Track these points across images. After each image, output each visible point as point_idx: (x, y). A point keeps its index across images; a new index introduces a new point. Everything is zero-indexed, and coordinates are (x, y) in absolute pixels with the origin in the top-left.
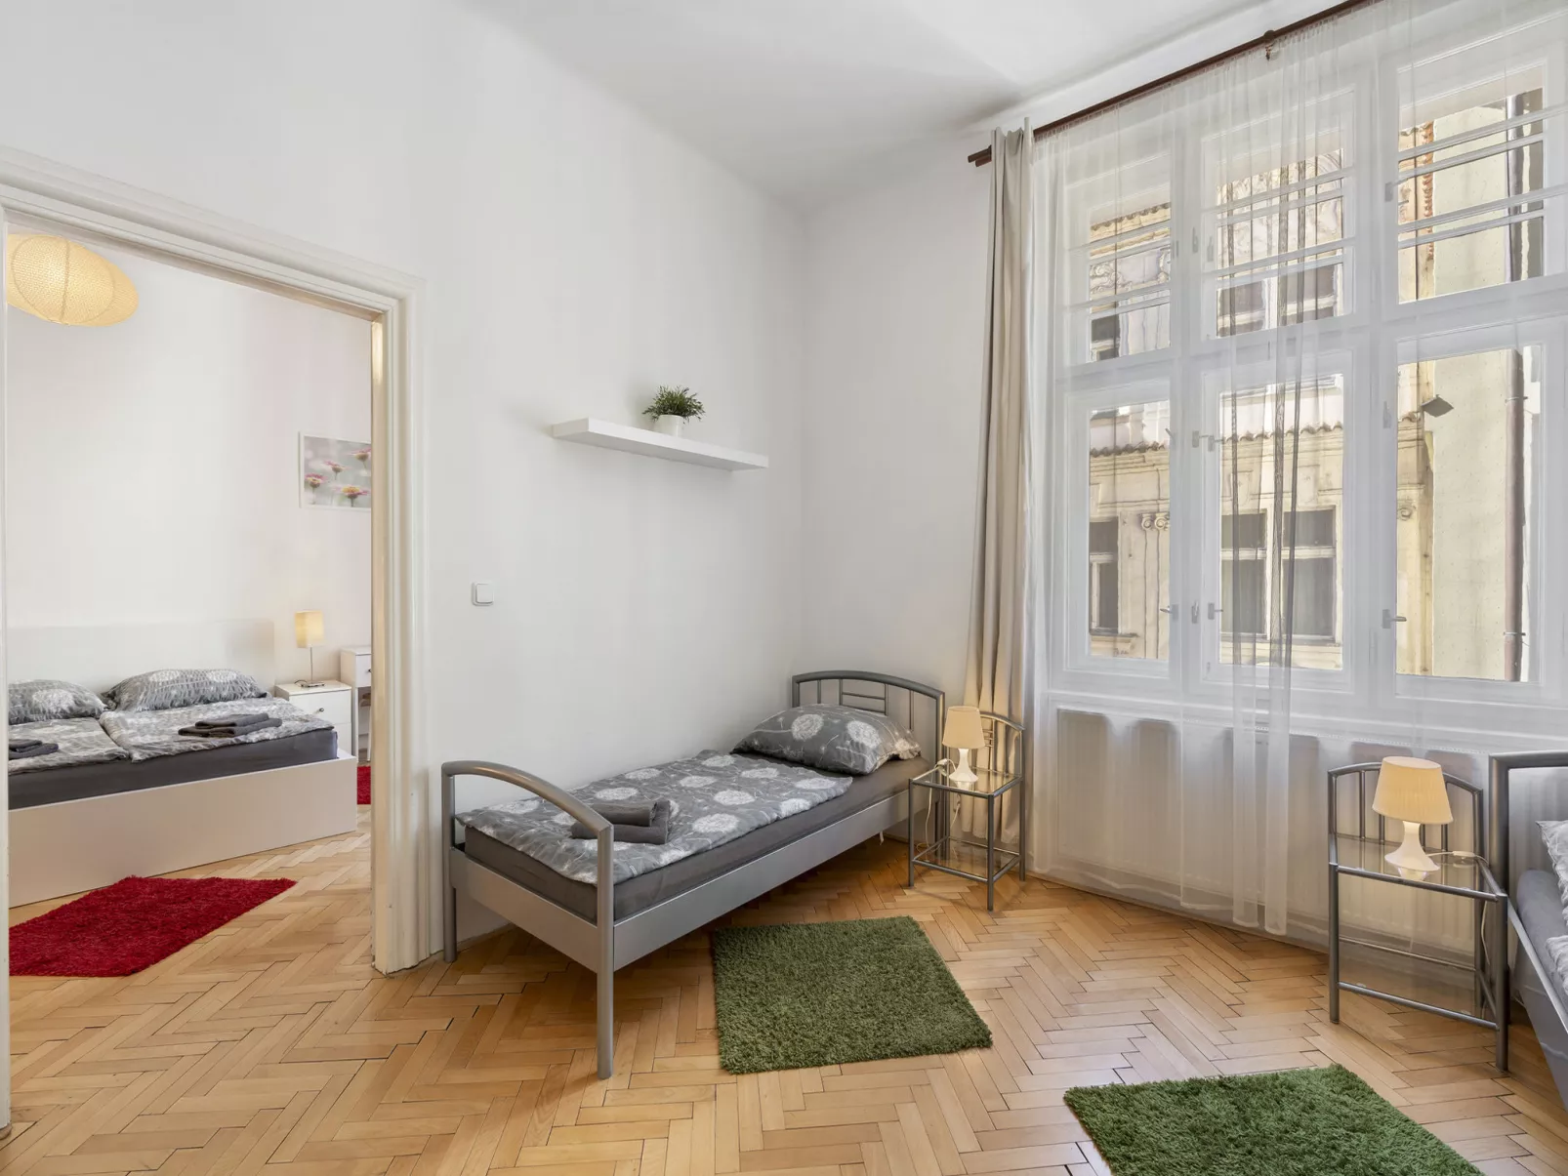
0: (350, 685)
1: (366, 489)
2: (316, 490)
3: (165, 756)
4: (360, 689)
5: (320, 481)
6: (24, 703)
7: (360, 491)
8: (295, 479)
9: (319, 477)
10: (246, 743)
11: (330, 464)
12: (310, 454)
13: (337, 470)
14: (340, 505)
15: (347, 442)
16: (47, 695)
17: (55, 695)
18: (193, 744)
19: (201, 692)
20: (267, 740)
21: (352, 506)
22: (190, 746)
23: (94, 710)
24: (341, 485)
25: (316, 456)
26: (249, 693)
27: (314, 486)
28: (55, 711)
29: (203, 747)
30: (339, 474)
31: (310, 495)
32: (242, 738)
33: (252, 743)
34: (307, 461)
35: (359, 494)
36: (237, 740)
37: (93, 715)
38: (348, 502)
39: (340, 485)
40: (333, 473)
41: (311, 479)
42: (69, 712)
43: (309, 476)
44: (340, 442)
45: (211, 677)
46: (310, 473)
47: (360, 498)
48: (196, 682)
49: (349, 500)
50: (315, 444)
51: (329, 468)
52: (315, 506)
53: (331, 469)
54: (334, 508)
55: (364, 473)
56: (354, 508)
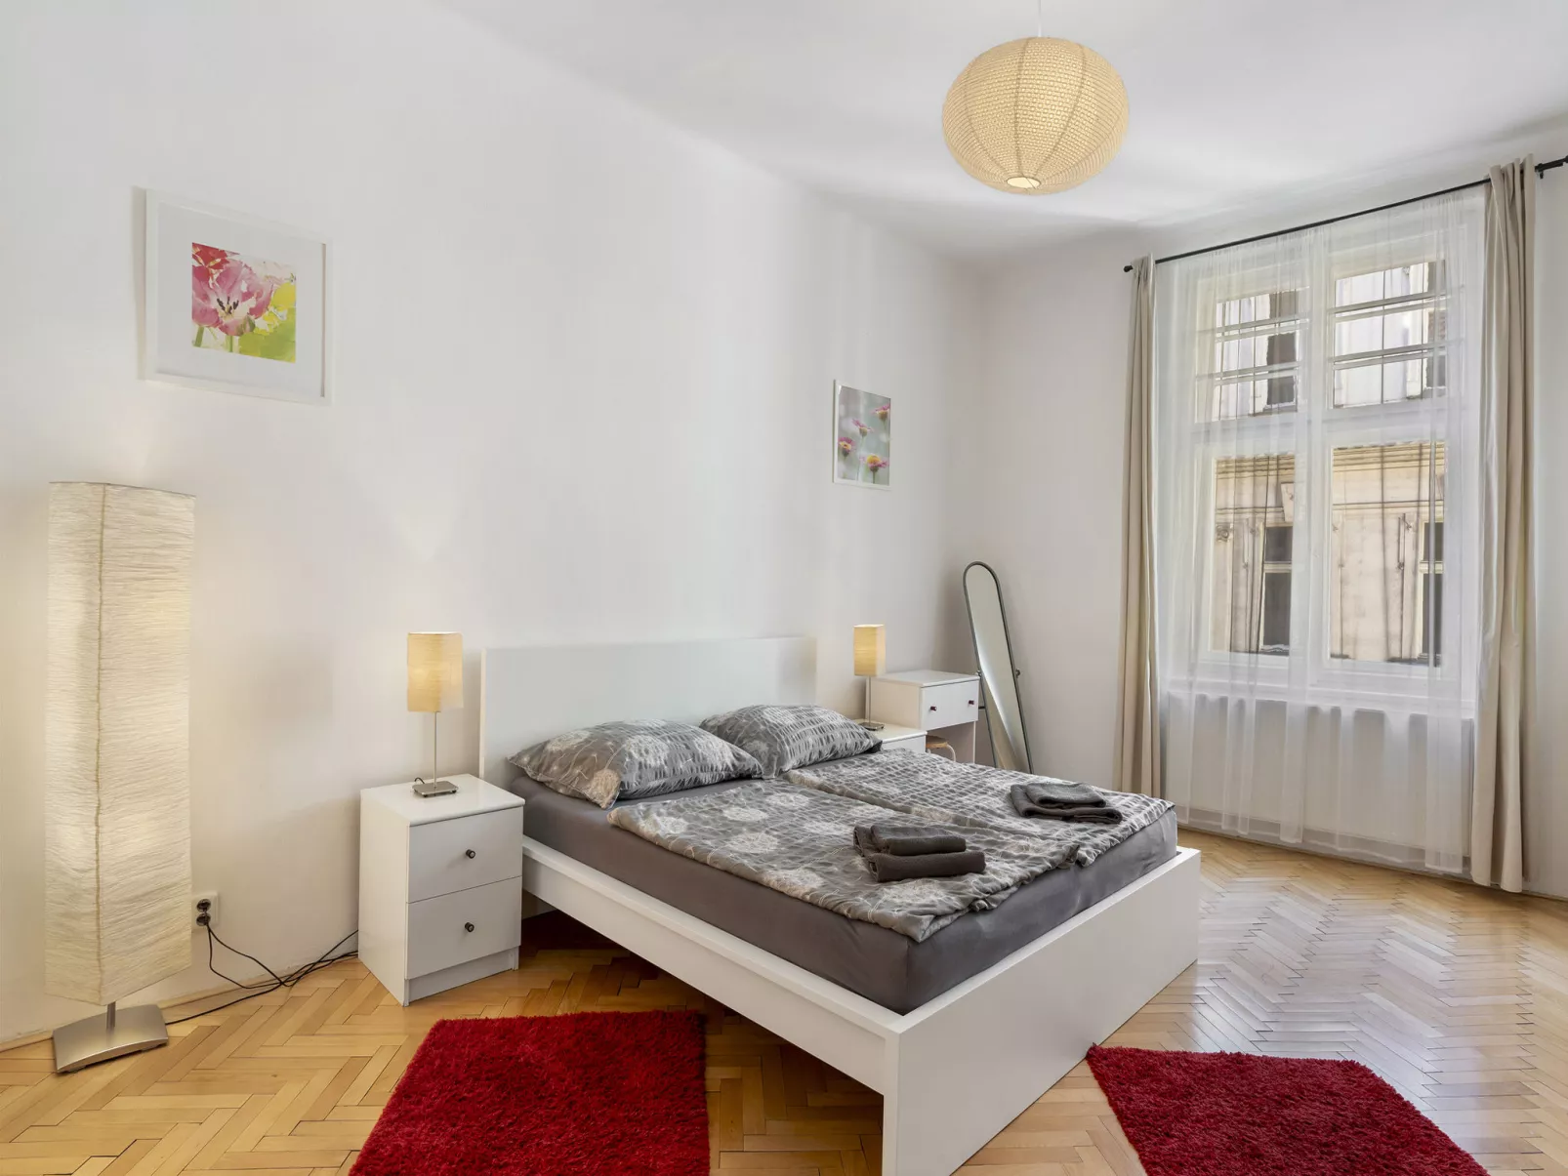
1: (885, 460)
2: (847, 458)
5: (849, 447)
6: (693, 757)
7: (881, 462)
8: (829, 446)
9: (849, 442)
11: (858, 423)
12: (842, 411)
13: (863, 433)
14: (864, 479)
15: (871, 396)
16: (707, 743)
17: (715, 744)
21: (874, 482)
24: (865, 452)
25: (847, 414)
27: (845, 453)
30: (864, 438)
31: (840, 467)
34: (840, 418)
35: (880, 466)
38: (871, 475)
39: (865, 454)
40: (861, 437)
41: (842, 444)
42: (732, 769)
43: (841, 441)
44: (866, 394)
46: (842, 437)
47: (880, 472)
49: (872, 473)
50: (848, 396)
51: (856, 429)
52: (845, 481)
53: (858, 431)
54: (860, 485)
55: (883, 437)
56: (876, 486)
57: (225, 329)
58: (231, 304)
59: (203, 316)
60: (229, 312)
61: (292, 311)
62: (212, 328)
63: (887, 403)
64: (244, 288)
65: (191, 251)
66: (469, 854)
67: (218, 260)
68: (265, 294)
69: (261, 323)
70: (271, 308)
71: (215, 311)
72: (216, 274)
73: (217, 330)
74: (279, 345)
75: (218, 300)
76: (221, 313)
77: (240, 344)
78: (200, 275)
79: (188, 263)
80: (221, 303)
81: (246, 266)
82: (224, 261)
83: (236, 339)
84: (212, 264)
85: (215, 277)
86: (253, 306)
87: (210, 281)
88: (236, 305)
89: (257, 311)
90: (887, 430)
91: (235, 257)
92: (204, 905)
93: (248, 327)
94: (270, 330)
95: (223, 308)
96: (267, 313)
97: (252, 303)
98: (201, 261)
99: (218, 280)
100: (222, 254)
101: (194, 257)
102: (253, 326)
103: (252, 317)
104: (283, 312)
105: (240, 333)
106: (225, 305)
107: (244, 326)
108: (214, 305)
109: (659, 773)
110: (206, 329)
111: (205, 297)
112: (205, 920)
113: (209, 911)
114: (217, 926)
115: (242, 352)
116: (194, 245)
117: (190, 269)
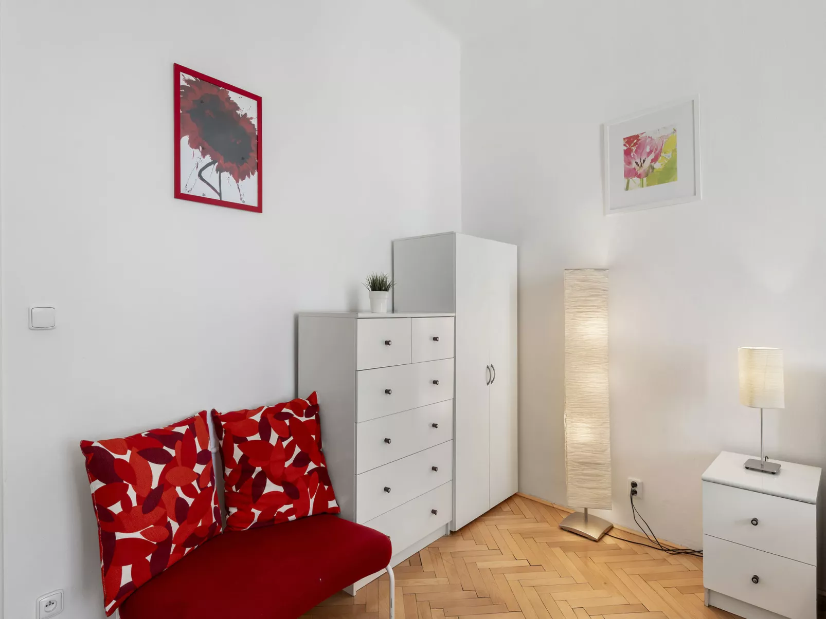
57: (639, 176)
58: (642, 161)
59: (630, 173)
60: (641, 166)
61: (675, 151)
62: (633, 178)
64: (648, 150)
65: (623, 142)
66: (755, 522)
67: (635, 141)
68: (659, 148)
69: (658, 166)
70: (663, 154)
71: (635, 169)
72: (634, 149)
73: (636, 178)
74: (667, 175)
75: (636, 162)
76: (637, 168)
77: (647, 181)
78: (627, 153)
79: (622, 149)
80: (636, 163)
81: (649, 137)
82: (639, 140)
83: (645, 179)
84: (632, 145)
85: (634, 150)
86: (653, 157)
87: (632, 154)
88: (644, 161)
89: (654, 160)
91: (644, 135)
92: (634, 485)
93: (651, 170)
94: (662, 167)
95: (638, 165)
96: (661, 158)
97: (652, 156)
98: (628, 146)
99: (636, 152)
100: (637, 137)
101: (625, 145)
102: (653, 168)
103: (653, 164)
104: (670, 154)
105: (647, 175)
106: (639, 164)
107: (649, 171)
108: (634, 165)
110: (631, 180)
111: (629, 163)
112: (634, 493)
113: (637, 489)
114: (640, 499)
115: (648, 185)
116: (624, 139)
117: (623, 152)
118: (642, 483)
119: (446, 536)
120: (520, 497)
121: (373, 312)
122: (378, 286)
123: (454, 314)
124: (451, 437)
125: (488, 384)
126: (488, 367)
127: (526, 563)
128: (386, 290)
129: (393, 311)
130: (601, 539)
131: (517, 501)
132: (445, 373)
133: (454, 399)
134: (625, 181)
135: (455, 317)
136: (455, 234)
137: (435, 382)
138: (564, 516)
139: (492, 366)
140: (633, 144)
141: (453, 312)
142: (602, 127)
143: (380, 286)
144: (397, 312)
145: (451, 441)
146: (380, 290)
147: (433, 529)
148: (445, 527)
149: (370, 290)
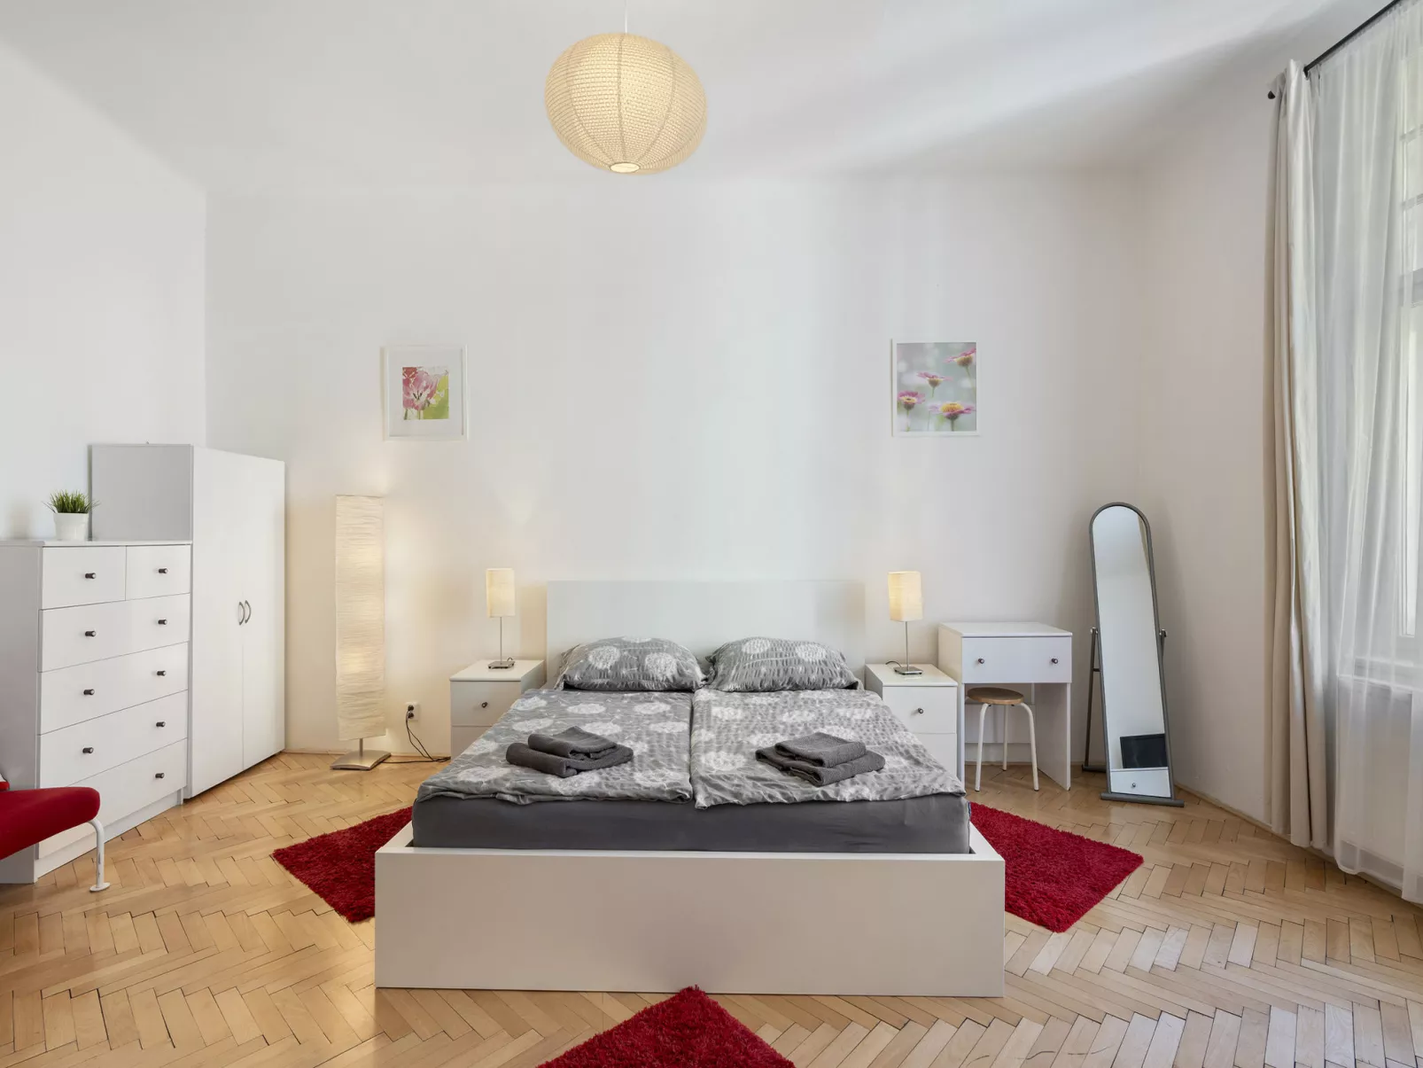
0: (956, 680)
1: (969, 404)
2: (912, 411)
3: (734, 804)
4: (966, 685)
5: (914, 400)
6: (638, 666)
7: (963, 408)
8: (887, 398)
9: (914, 395)
10: (834, 802)
11: (926, 375)
12: (903, 366)
13: (934, 383)
14: (938, 429)
15: (946, 344)
16: (656, 659)
17: (663, 660)
18: (769, 790)
19: (790, 671)
20: (865, 801)
21: (953, 430)
22: (763, 793)
23: (692, 683)
24: (938, 402)
25: (911, 368)
26: (839, 679)
27: (909, 407)
28: (661, 679)
29: (780, 798)
30: (936, 388)
31: (903, 419)
32: (830, 791)
33: (845, 802)
34: (900, 375)
35: (962, 412)
36: (824, 793)
37: (688, 690)
38: (948, 424)
39: (938, 404)
40: (931, 388)
41: (904, 399)
42: (672, 681)
43: (902, 395)
44: (937, 345)
45: (801, 653)
46: (903, 391)
47: (962, 418)
48: (785, 658)
49: (949, 421)
50: (910, 352)
51: (926, 381)
52: (909, 433)
53: (928, 383)
54: (932, 438)
55: (966, 383)
56: (956, 433)
57: (417, 408)
58: (419, 394)
59: (408, 404)
60: (418, 398)
61: (447, 391)
62: (412, 409)
63: (972, 347)
64: (424, 384)
65: (401, 372)
66: (485, 705)
67: (413, 373)
68: (434, 385)
69: (433, 401)
70: (437, 392)
71: (413, 400)
72: (412, 380)
73: (414, 410)
74: (440, 412)
75: (414, 394)
76: (415, 399)
77: (424, 414)
78: (406, 382)
79: (401, 377)
81: (425, 372)
82: (416, 373)
83: (422, 412)
85: (412, 382)
86: (429, 393)
87: (410, 385)
88: (421, 394)
89: (430, 395)
90: (972, 375)
91: (421, 369)
92: (411, 708)
93: (426, 404)
94: (436, 403)
95: (416, 397)
96: (435, 394)
97: (428, 391)
98: (406, 376)
99: (414, 383)
100: (415, 369)
101: (403, 375)
102: (429, 403)
103: (428, 399)
104: (443, 393)
105: (423, 408)
108: (412, 396)
109: (603, 674)
110: (409, 410)
111: (408, 394)
112: (411, 716)
113: (413, 712)
114: (417, 721)
115: (425, 418)
116: (404, 368)
117: (401, 382)
118: (418, 706)
119: (178, 806)
120: (286, 753)
121: (60, 540)
122: (67, 506)
123: (191, 543)
124: (185, 687)
125: (241, 623)
126: (240, 604)
127: (284, 802)
128: (83, 512)
129: (90, 537)
130: (374, 766)
131: (283, 758)
132: (177, 611)
133: (190, 643)
134: (402, 410)
135: (192, 545)
136: (193, 447)
137: (162, 622)
138: (337, 758)
139: (246, 602)
140: (411, 375)
141: (188, 539)
142: (382, 352)
143: (74, 506)
144: (97, 539)
145: (185, 693)
146: (74, 511)
147: (159, 797)
148: (176, 795)
149: (56, 511)
